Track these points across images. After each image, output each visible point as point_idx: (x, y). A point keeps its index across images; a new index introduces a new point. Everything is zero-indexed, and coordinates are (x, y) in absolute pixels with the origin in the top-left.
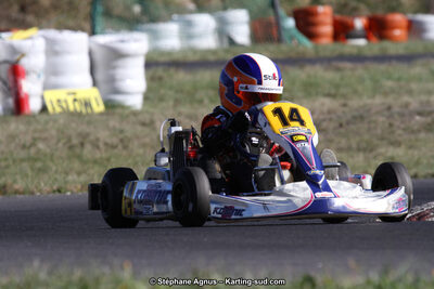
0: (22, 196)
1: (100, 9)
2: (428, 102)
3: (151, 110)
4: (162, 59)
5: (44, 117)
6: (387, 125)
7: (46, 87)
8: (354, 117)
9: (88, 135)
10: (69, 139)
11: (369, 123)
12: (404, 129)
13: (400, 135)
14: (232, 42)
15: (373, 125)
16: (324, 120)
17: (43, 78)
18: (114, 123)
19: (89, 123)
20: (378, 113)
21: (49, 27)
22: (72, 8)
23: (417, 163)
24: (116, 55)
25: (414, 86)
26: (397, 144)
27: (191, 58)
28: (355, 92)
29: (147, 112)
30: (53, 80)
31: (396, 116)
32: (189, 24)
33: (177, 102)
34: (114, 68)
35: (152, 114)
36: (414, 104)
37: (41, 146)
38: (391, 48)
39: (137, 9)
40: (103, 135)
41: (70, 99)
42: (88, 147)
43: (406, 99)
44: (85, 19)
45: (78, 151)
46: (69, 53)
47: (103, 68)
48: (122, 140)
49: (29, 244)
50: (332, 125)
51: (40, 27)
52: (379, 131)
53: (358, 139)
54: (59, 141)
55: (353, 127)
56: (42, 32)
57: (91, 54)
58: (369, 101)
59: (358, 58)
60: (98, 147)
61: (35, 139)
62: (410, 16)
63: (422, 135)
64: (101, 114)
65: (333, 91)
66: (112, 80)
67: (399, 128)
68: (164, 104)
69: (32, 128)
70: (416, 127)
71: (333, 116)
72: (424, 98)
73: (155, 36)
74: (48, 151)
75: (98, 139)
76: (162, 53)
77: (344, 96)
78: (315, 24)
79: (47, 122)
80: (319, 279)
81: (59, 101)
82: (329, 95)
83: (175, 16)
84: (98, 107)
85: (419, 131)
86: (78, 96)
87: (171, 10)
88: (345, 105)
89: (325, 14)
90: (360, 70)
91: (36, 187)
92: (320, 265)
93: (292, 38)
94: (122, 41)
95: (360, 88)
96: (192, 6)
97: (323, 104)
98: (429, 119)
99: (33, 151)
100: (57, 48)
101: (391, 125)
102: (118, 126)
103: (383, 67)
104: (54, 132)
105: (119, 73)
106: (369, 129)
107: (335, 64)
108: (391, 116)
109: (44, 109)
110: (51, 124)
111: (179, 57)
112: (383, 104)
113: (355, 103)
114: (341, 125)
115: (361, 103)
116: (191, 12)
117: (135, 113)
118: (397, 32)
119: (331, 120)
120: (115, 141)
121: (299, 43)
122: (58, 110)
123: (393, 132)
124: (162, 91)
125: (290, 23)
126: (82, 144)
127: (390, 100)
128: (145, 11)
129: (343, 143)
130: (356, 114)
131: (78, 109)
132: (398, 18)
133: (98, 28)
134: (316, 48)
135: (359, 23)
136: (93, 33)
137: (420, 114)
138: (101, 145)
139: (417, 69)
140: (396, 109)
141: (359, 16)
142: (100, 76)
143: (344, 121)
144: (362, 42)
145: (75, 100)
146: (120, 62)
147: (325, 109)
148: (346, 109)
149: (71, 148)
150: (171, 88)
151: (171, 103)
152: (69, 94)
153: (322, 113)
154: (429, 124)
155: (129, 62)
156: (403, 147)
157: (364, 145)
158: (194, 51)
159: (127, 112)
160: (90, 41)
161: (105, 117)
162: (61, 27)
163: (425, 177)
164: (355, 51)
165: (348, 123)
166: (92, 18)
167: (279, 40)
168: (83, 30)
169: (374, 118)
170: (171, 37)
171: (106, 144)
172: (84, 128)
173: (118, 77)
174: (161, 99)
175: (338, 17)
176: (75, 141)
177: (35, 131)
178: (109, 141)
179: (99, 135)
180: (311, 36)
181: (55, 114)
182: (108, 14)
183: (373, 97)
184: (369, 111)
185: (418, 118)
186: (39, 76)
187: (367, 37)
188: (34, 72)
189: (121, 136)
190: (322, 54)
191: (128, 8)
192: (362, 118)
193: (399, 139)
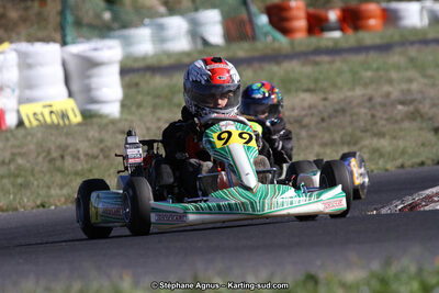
0: (5, 214)
1: (70, 18)
2: (409, 91)
3: (129, 117)
4: (136, 65)
5: (21, 132)
6: (369, 117)
7: (22, 101)
8: (336, 111)
9: (67, 147)
10: (49, 152)
11: (351, 115)
12: (387, 120)
13: (383, 126)
14: (206, 43)
15: (355, 118)
16: (306, 116)
17: (17, 93)
18: (93, 133)
19: (67, 135)
20: (359, 105)
21: (19, 40)
22: (41, 19)
23: (403, 153)
24: (90, 64)
25: (394, 75)
26: (381, 135)
27: (166, 62)
28: (334, 85)
29: (126, 120)
30: (28, 93)
31: (378, 107)
32: (161, 27)
33: (155, 108)
34: (89, 77)
35: (132, 121)
36: (395, 94)
37: (20, 161)
38: (367, 38)
39: (107, 16)
40: (84, 146)
41: (46, 112)
42: (68, 159)
43: (386, 88)
44: (55, 30)
45: (58, 163)
46: (41, 65)
47: (77, 78)
48: (102, 150)
49: (21, 261)
50: (314, 120)
51: (11, 41)
52: (362, 124)
53: (341, 132)
54: (38, 155)
55: (334, 121)
56: (14, 46)
57: (64, 64)
58: (349, 94)
59: (335, 51)
60: (79, 159)
61: (13, 154)
62: (384, 5)
63: (406, 124)
64: (79, 124)
65: (312, 86)
66: (88, 90)
67: (381, 118)
68: (141, 111)
69: (10, 144)
70: (399, 117)
71: (315, 111)
72: (405, 86)
73: (127, 42)
74: (28, 165)
75: (78, 151)
76: (136, 59)
77: (324, 90)
78: (288, 19)
79: (25, 137)
80: (322, 275)
81: (35, 114)
82: (308, 90)
83: (147, 21)
84: (76, 118)
85: (402, 120)
86: (54, 109)
87: (142, 15)
88: (325, 99)
89: (298, 8)
90: (339, 63)
91: (20, 203)
92: (319, 263)
93: (266, 34)
94: (96, 49)
95: (339, 81)
96: (162, 9)
97: (303, 100)
98: (411, 108)
99: (12, 167)
100: (30, 61)
101: (373, 116)
102: (97, 135)
103: (360, 58)
104: (32, 147)
105: (95, 82)
106: (352, 122)
107: (312, 58)
108: (372, 107)
109: (21, 123)
110: (29, 138)
111: (154, 62)
112: (363, 95)
113: (335, 96)
114: (323, 120)
115: (342, 96)
116: (162, 16)
117: (113, 122)
118: (372, 22)
119: (312, 115)
120: (95, 151)
121: (274, 39)
122: (35, 123)
123: (376, 123)
124: (140, 97)
125: (263, 19)
126: (62, 157)
127: (370, 91)
128: (115, 18)
129: (327, 137)
130: (337, 107)
131: (56, 121)
132: (372, 7)
133: (69, 39)
134: (292, 44)
135: (333, 16)
136: (64, 43)
137: (402, 103)
138: (82, 157)
139: (396, 58)
140: (378, 100)
141: (332, 8)
142: (75, 87)
143: (325, 115)
144: (337, 34)
145: (51, 112)
146: (95, 71)
147: (306, 104)
148: (326, 103)
149: (52, 161)
150: (148, 94)
151: (150, 109)
152: (45, 106)
153: (303, 109)
154: (412, 113)
155: (104, 70)
156: (387, 137)
157: (348, 138)
158: (169, 54)
159: (104, 121)
160: (62, 51)
161: (84, 128)
162: (31, 39)
163: (412, 167)
164: (330, 44)
165: (330, 117)
166: (62, 28)
167: (254, 38)
168: (54, 41)
169: (356, 110)
170: (144, 42)
171: (87, 155)
172: (63, 140)
173: (93, 86)
174: (139, 106)
175: (312, 10)
176: (55, 154)
177: (13, 147)
178: (89, 151)
179: (79, 146)
180: (286, 31)
181: (32, 128)
182: (78, 24)
183: (353, 89)
184: (350, 103)
185: (400, 107)
186: (13, 91)
187: (342, 29)
188: (9, 87)
189: (102, 146)
190: (298, 49)
191: (98, 16)
192: (343, 111)
193: (384, 129)
